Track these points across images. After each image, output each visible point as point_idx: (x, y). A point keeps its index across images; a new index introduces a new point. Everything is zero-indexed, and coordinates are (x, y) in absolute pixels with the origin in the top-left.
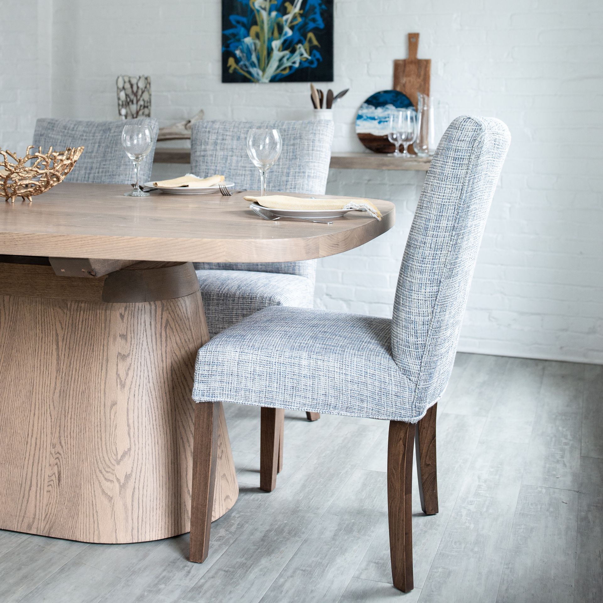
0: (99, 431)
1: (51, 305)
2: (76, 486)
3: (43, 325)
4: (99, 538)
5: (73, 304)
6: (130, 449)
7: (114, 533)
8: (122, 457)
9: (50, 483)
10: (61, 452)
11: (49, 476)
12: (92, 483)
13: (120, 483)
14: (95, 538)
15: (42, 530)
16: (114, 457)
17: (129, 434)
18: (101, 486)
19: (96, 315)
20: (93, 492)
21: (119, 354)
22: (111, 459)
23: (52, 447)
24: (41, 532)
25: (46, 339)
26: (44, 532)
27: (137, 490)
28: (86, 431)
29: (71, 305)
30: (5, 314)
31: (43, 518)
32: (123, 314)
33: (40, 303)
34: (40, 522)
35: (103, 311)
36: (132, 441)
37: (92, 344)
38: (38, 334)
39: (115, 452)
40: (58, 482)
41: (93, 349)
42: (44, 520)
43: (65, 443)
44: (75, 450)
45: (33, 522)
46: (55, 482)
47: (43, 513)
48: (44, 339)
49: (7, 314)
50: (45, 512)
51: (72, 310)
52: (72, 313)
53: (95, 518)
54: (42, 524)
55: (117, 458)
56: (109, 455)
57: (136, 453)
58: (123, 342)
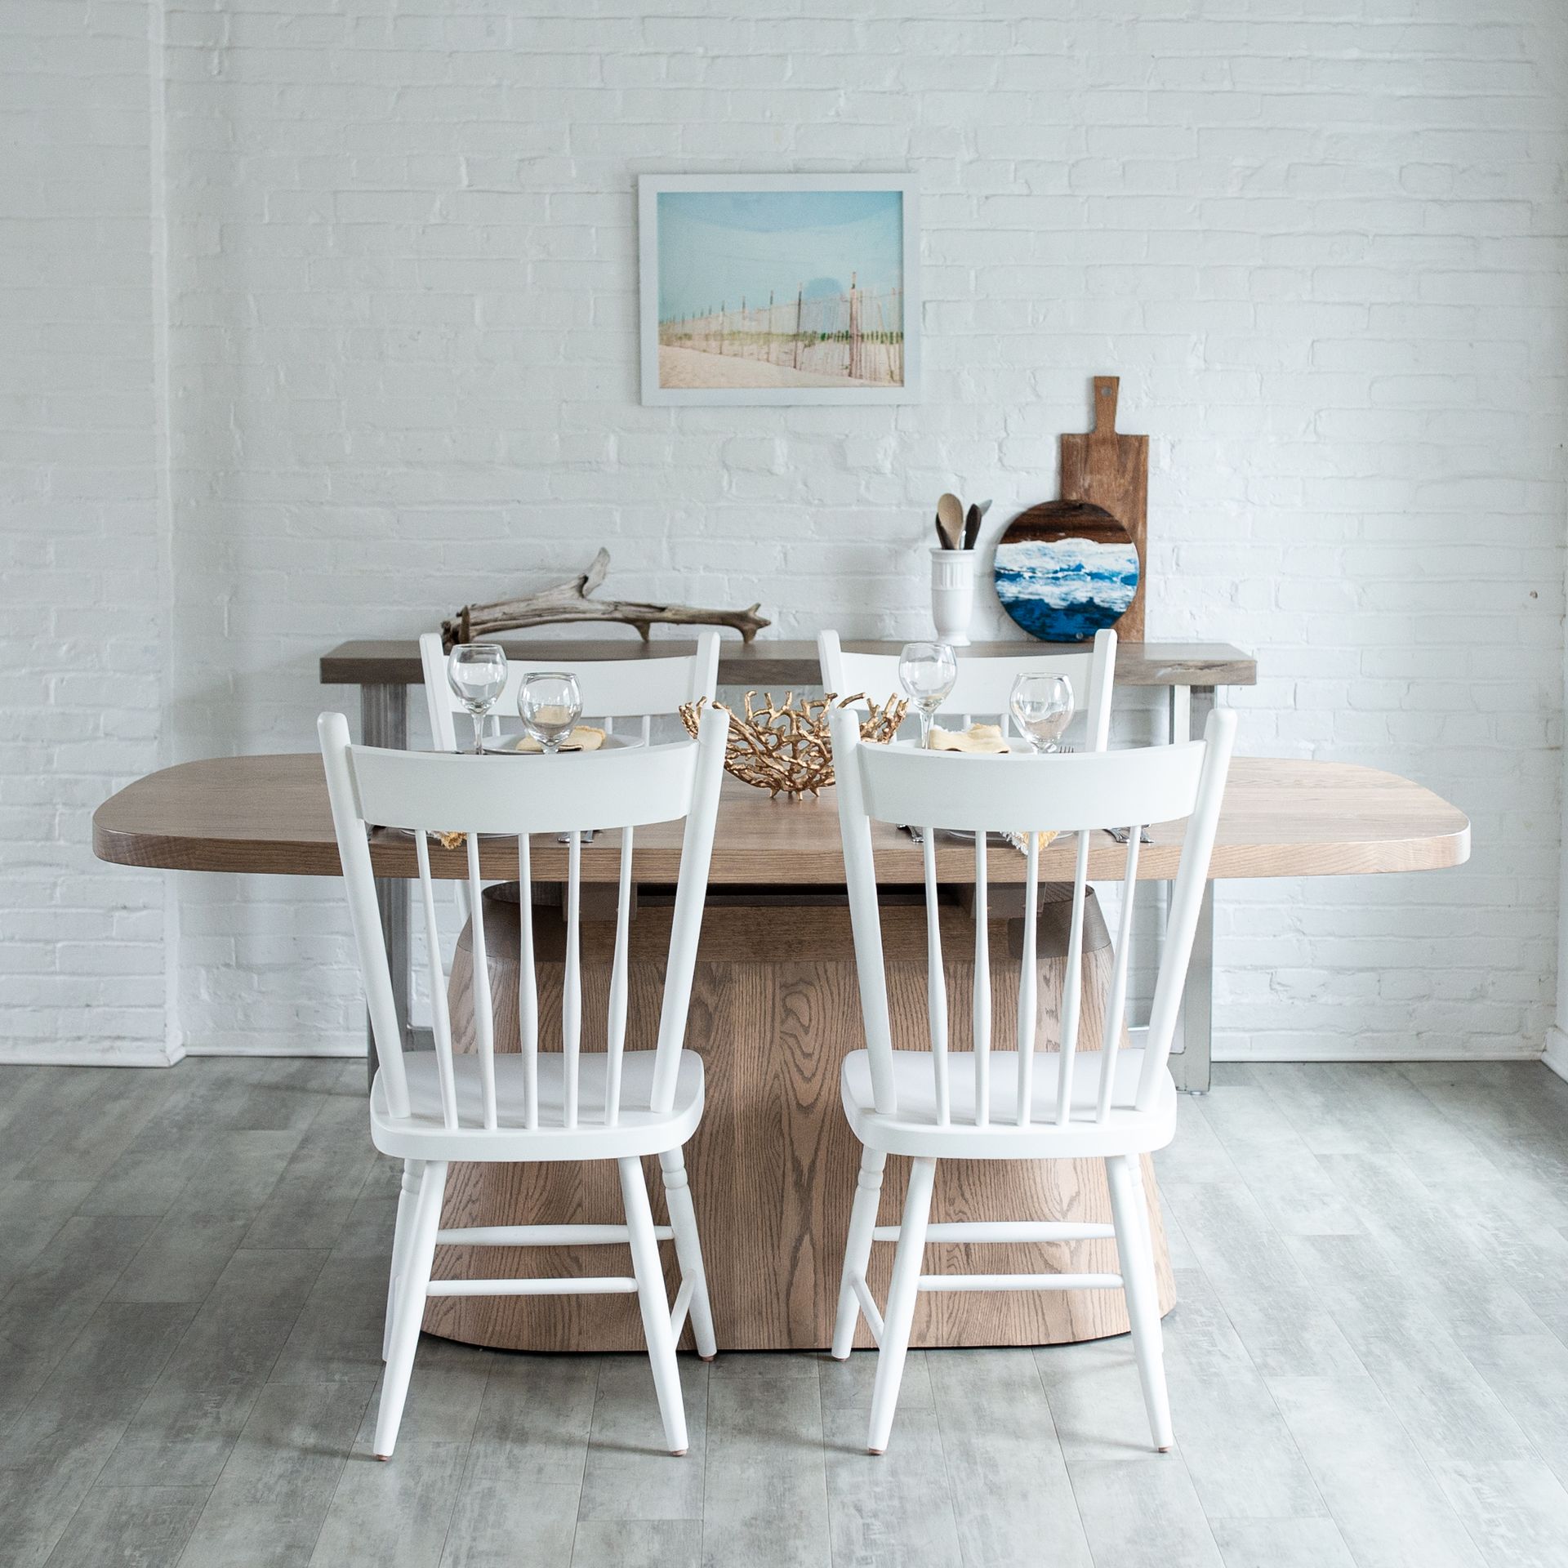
0: (1030, 1168)
1: (918, 970)
2: (1001, 1260)
3: (907, 1006)
4: (1047, 1335)
5: (959, 967)
6: (1078, 1193)
7: (1069, 1324)
8: (1068, 1206)
9: (951, 1262)
10: (966, 1210)
11: (948, 1251)
12: (1027, 1252)
13: (1070, 1248)
14: (1041, 1337)
15: (945, 1337)
16: (1058, 1207)
17: (1075, 1168)
18: (1041, 1255)
19: (1005, 981)
20: (1030, 1266)
21: (1049, 1041)
22: (1053, 1210)
23: (947, 1204)
24: (945, 1341)
25: (916, 1028)
26: (951, 1339)
27: (1094, 1257)
28: (1007, 1172)
29: (956, 968)
30: (832, 994)
31: (945, 1320)
32: (1048, 977)
33: (897, 970)
34: (940, 1325)
35: (1017, 974)
36: (1081, 1180)
37: (1003, 1030)
38: (898, 1022)
39: (1058, 1198)
40: (965, 1258)
41: (1005, 1037)
42: (947, 1322)
43: (972, 1194)
44: (990, 1203)
45: (928, 1327)
46: (960, 1259)
47: (945, 1311)
48: (911, 1028)
49: (835, 992)
50: (948, 1307)
51: (959, 976)
52: (959, 982)
53: (1038, 1307)
54: (945, 1329)
55: (1062, 1209)
56: (1050, 1204)
57: (1088, 1197)
58: (1053, 1021)
